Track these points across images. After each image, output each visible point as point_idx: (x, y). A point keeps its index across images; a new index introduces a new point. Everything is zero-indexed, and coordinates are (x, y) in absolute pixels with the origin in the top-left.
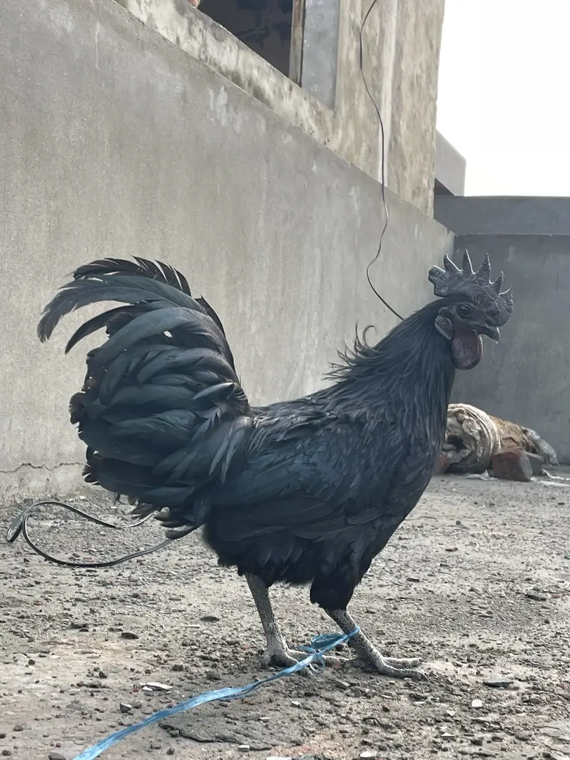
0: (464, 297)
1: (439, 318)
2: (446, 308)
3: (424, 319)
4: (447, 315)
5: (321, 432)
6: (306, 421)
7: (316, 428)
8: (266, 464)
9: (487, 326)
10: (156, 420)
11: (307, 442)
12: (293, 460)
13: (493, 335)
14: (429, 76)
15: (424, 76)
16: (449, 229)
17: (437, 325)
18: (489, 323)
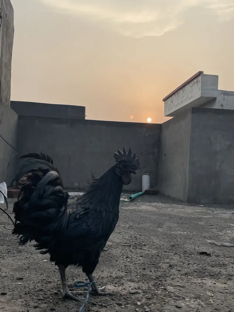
0: (124, 161)
1: (117, 169)
2: (118, 166)
3: (112, 170)
4: (119, 168)
5: (90, 215)
6: (84, 211)
7: (87, 213)
8: (74, 226)
9: (132, 170)
10: (47, 212)
11: (86, 218)
12: (82, 225)
13: (135, 173)
15: (8, 62)
16: (17, 113)
17: (116, 172)
18: (133, 169)
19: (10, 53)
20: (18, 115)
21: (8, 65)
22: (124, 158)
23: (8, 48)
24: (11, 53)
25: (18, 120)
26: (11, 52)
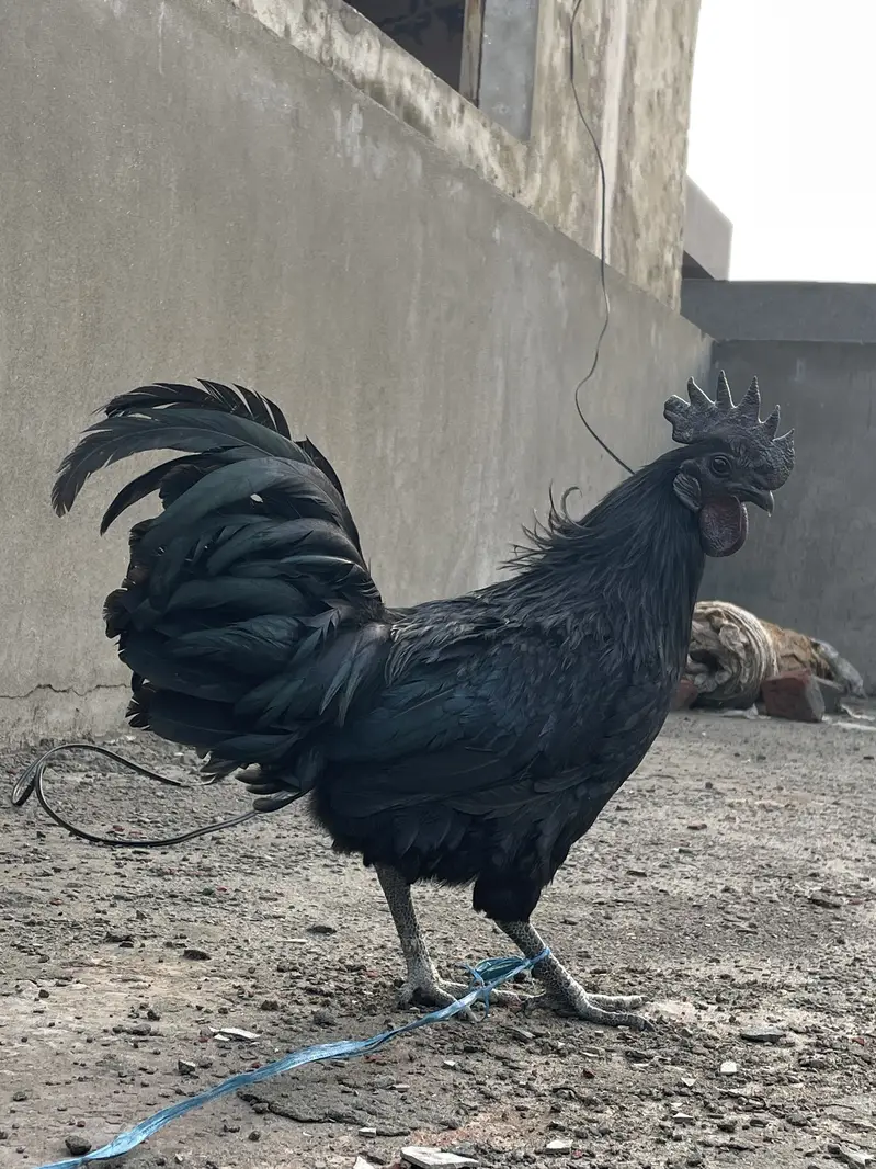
0: (719, 444)
1: (680, 477)
2: (691, 461)
4: (693, 472)
5: (496, 649)
6: (473, 632)
7: (488, 643)
8: (410, 697)
9: (754, 489)
10: (239, 632)
11: (475, 664)
12: (451, 693)
13: (764, 504)
14: (677, 92)
15: (670, 92)
16: (704, 331)
17: (676, 489)
18: (759, 486)
19: (681, 45)
20: (708, 340)
21: (668, 107)
22: (718, 429)
23: (667, 21)
24: (686, 46)
25: (713, 361)
26: (686, 40)
